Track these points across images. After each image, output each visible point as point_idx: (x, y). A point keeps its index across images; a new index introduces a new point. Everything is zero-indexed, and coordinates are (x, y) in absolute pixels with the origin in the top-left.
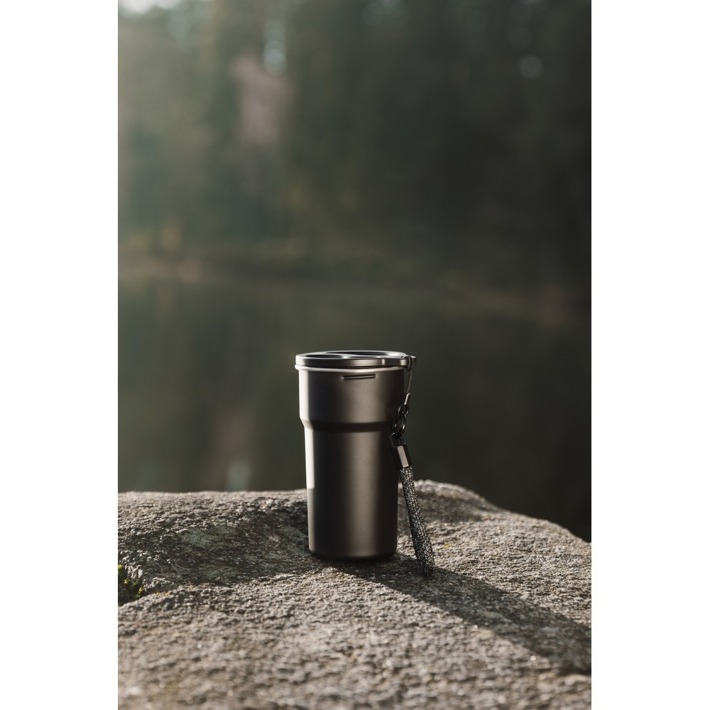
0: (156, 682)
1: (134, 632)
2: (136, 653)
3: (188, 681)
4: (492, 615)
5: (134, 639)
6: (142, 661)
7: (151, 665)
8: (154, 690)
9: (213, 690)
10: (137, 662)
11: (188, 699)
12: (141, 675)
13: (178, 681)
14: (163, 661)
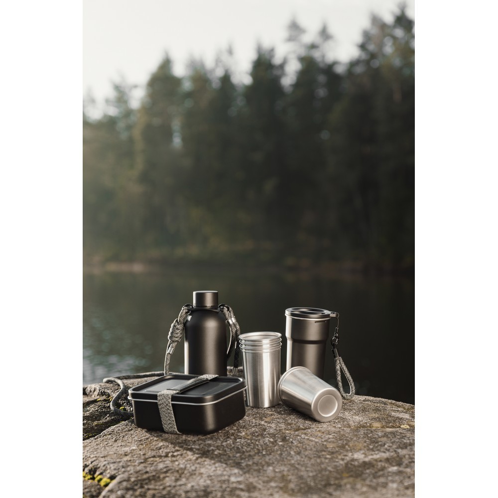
0: (142, 444)
1: (132, 429)
2: (133, 437)
3: (154, 443)
4: (271, 413)
5: (132, 432)
6: (136, 438)
7: (139, 439)
8: (141, 447)
9: (163, 445)
10: (134, 439)
11: (155, 449)
12: (136, 443)
13: (150, 444)
14: (144, 438)
